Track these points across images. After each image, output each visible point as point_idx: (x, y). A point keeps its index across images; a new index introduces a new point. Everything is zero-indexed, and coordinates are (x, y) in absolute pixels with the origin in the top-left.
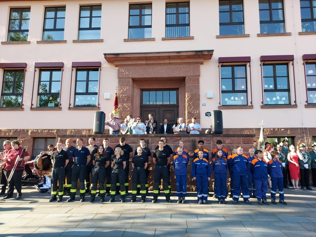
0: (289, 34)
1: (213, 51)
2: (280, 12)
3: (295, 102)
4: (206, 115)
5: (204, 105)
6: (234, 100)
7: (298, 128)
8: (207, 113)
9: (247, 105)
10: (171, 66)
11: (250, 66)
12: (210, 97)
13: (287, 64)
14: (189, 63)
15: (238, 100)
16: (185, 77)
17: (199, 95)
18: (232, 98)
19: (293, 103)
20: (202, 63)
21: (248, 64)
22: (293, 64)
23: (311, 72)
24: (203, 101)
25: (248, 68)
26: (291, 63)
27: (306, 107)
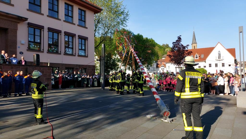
0: (60, 20)
1: (28, 19)
3: (61, 52)
4: (20, 53)
5: (19, 47)
6: (34, 47)
8: (21, 52)
9: (41, 50)
11: (43, 31)
12: (23, 43)
13: (58, 34)
14: (12, 21)
15: (36, 47)
16: (8, 29)
17: (17, 41)
19: (59, 52)
20: (19, 23)
21: (42, 30)
22: (61, 34)
23: (66, 39)
24: (18, 45)
25: (42, 32)
26: (60, 34)
27: (64, 54)
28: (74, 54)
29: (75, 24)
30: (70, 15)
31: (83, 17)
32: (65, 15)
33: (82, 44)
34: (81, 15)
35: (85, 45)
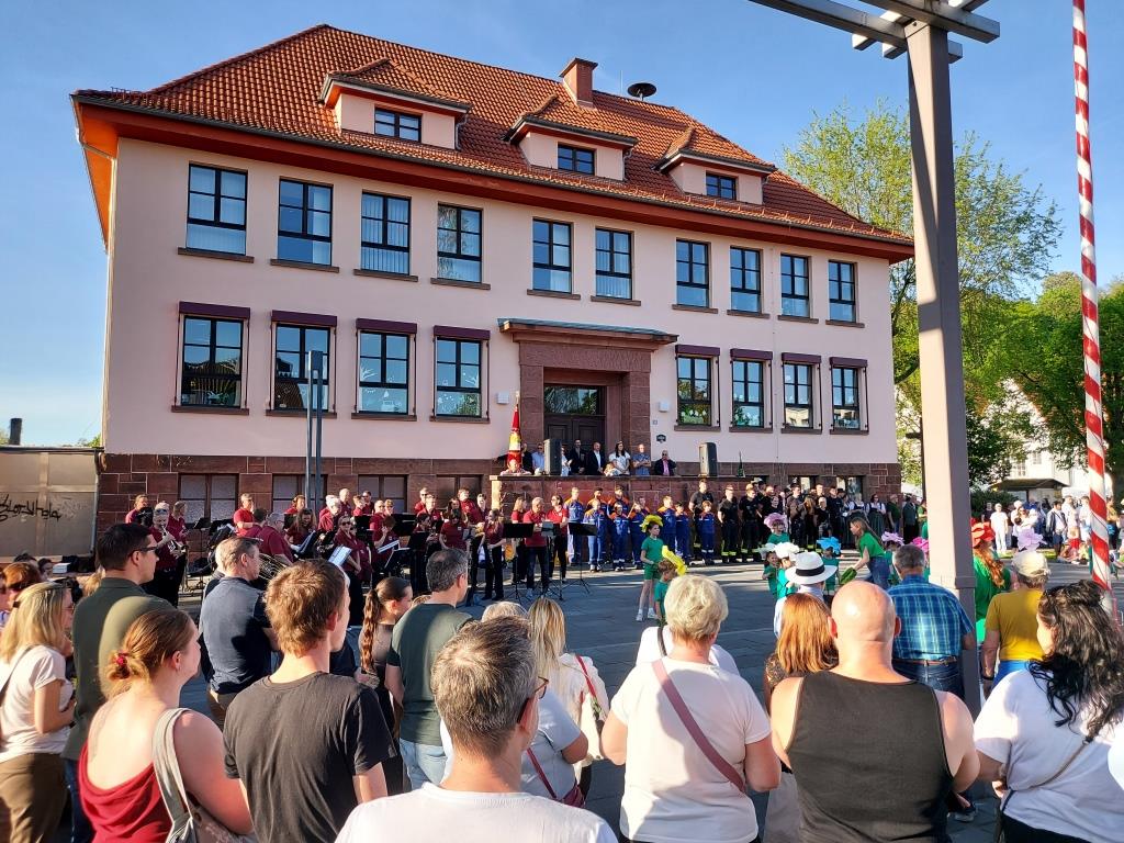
1: (677, 336)
2: (754, 274)
3: (771, 423)
4: (658, 440)
5: (655, 422)
6: (694, 415)
7: (771, 464)
8: (660, 435)
9: (713, 425)
10: (608, 352)
11: (717, 363)
12: (664, 410)
13: (761, 364)
14: (638, 350)
15: (699, 417)
16: (627, 373)
17: (649, 405)
18: (691, 412)
19: (767, 426)
20: (653, 351)
21: (715, 359)
22: (770, 365)
23: (789, 378)
24: (654, 415)
25: (715, 365)
26: (768, 362)
27: (783, 431)
28: (816, 427)
29: (816, 321)
30: (799, 290)
31: (846, 287)
32: (784, 295)
33: (843, 387)
34: (840, 281)
35: (856, 388)
